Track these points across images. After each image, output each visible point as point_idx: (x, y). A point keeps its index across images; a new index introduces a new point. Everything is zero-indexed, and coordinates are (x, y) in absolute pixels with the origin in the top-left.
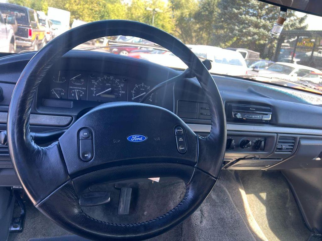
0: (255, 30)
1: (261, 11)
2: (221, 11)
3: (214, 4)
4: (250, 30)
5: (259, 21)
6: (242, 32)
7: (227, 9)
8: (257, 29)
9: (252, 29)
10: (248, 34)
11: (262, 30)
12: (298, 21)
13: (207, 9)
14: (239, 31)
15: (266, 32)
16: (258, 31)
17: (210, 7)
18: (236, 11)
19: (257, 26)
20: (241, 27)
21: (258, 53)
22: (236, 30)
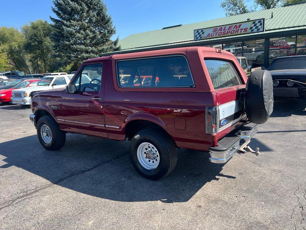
0: (87, 55)
1: (86, 41)
2: (55, 43)
3: (40, 35)
4: (83, 55)
5: (87, 48)
6: (78, 57)
7: (59, 42)
8: (88, 54)
9: (84, 55)
10: (83, 58)
11: (91, 54)
12: (113, 45)
13: (35, 40)
14: (75, 58)
15: (95, 55)
16: (89, 55)
17: (38, 38)
18: (67, 43)
19: (87, 52)
20: (76, 54)
21: (96, 72)
22: (73, 57)
